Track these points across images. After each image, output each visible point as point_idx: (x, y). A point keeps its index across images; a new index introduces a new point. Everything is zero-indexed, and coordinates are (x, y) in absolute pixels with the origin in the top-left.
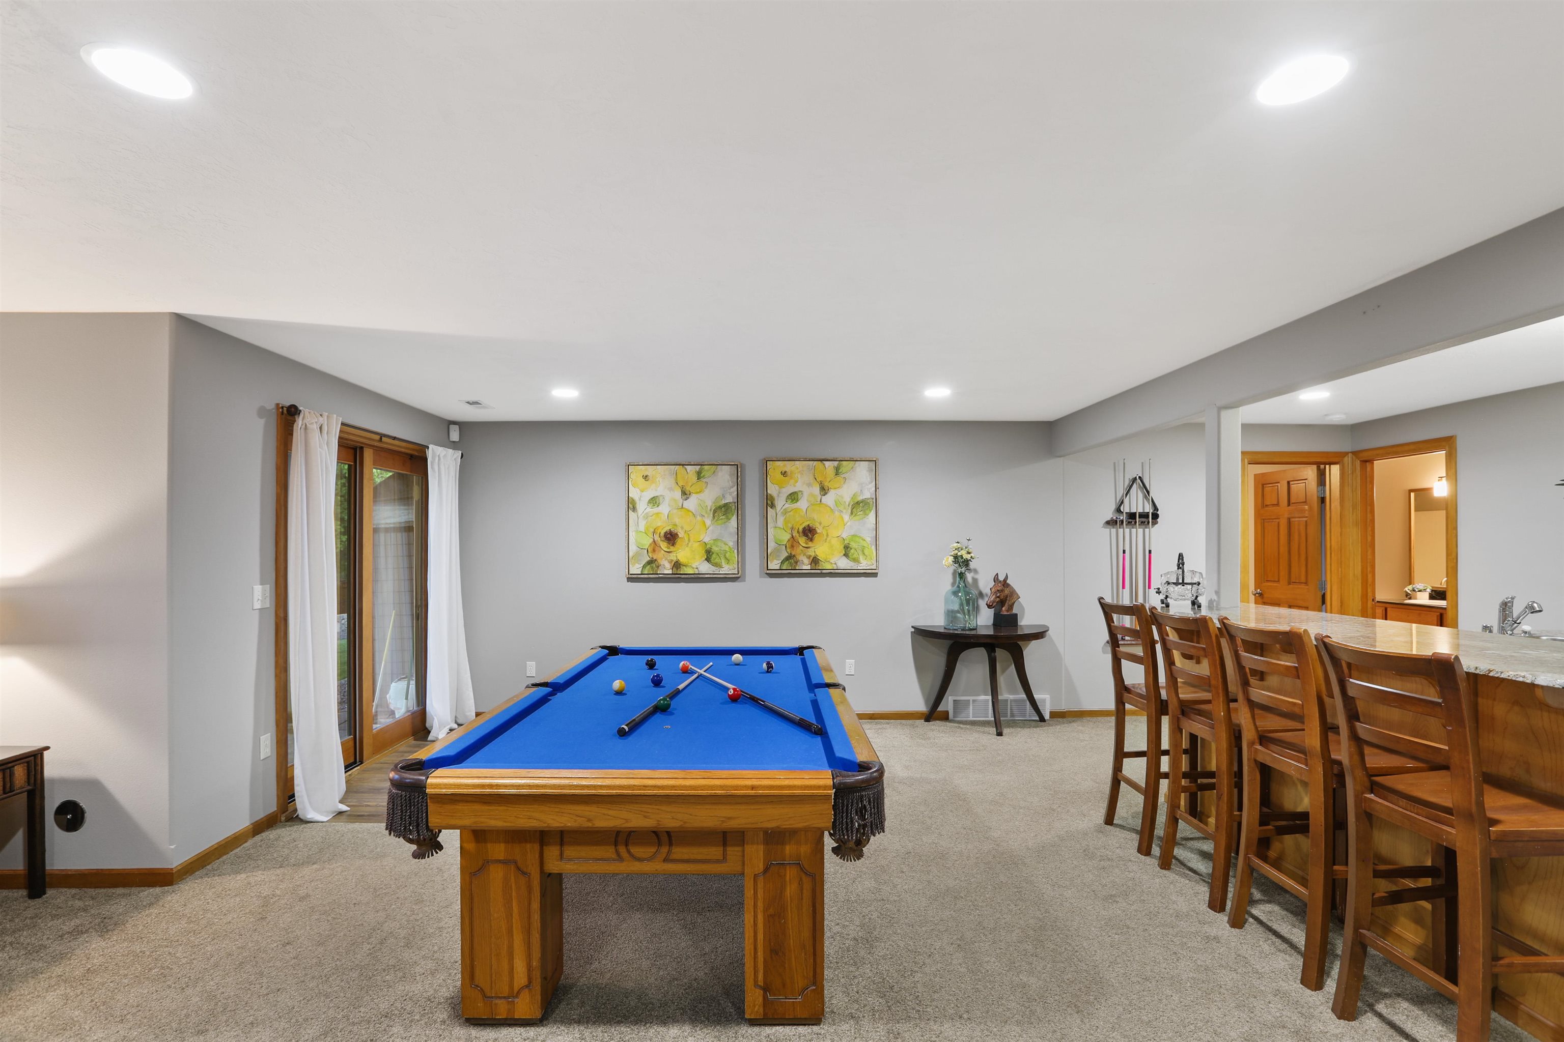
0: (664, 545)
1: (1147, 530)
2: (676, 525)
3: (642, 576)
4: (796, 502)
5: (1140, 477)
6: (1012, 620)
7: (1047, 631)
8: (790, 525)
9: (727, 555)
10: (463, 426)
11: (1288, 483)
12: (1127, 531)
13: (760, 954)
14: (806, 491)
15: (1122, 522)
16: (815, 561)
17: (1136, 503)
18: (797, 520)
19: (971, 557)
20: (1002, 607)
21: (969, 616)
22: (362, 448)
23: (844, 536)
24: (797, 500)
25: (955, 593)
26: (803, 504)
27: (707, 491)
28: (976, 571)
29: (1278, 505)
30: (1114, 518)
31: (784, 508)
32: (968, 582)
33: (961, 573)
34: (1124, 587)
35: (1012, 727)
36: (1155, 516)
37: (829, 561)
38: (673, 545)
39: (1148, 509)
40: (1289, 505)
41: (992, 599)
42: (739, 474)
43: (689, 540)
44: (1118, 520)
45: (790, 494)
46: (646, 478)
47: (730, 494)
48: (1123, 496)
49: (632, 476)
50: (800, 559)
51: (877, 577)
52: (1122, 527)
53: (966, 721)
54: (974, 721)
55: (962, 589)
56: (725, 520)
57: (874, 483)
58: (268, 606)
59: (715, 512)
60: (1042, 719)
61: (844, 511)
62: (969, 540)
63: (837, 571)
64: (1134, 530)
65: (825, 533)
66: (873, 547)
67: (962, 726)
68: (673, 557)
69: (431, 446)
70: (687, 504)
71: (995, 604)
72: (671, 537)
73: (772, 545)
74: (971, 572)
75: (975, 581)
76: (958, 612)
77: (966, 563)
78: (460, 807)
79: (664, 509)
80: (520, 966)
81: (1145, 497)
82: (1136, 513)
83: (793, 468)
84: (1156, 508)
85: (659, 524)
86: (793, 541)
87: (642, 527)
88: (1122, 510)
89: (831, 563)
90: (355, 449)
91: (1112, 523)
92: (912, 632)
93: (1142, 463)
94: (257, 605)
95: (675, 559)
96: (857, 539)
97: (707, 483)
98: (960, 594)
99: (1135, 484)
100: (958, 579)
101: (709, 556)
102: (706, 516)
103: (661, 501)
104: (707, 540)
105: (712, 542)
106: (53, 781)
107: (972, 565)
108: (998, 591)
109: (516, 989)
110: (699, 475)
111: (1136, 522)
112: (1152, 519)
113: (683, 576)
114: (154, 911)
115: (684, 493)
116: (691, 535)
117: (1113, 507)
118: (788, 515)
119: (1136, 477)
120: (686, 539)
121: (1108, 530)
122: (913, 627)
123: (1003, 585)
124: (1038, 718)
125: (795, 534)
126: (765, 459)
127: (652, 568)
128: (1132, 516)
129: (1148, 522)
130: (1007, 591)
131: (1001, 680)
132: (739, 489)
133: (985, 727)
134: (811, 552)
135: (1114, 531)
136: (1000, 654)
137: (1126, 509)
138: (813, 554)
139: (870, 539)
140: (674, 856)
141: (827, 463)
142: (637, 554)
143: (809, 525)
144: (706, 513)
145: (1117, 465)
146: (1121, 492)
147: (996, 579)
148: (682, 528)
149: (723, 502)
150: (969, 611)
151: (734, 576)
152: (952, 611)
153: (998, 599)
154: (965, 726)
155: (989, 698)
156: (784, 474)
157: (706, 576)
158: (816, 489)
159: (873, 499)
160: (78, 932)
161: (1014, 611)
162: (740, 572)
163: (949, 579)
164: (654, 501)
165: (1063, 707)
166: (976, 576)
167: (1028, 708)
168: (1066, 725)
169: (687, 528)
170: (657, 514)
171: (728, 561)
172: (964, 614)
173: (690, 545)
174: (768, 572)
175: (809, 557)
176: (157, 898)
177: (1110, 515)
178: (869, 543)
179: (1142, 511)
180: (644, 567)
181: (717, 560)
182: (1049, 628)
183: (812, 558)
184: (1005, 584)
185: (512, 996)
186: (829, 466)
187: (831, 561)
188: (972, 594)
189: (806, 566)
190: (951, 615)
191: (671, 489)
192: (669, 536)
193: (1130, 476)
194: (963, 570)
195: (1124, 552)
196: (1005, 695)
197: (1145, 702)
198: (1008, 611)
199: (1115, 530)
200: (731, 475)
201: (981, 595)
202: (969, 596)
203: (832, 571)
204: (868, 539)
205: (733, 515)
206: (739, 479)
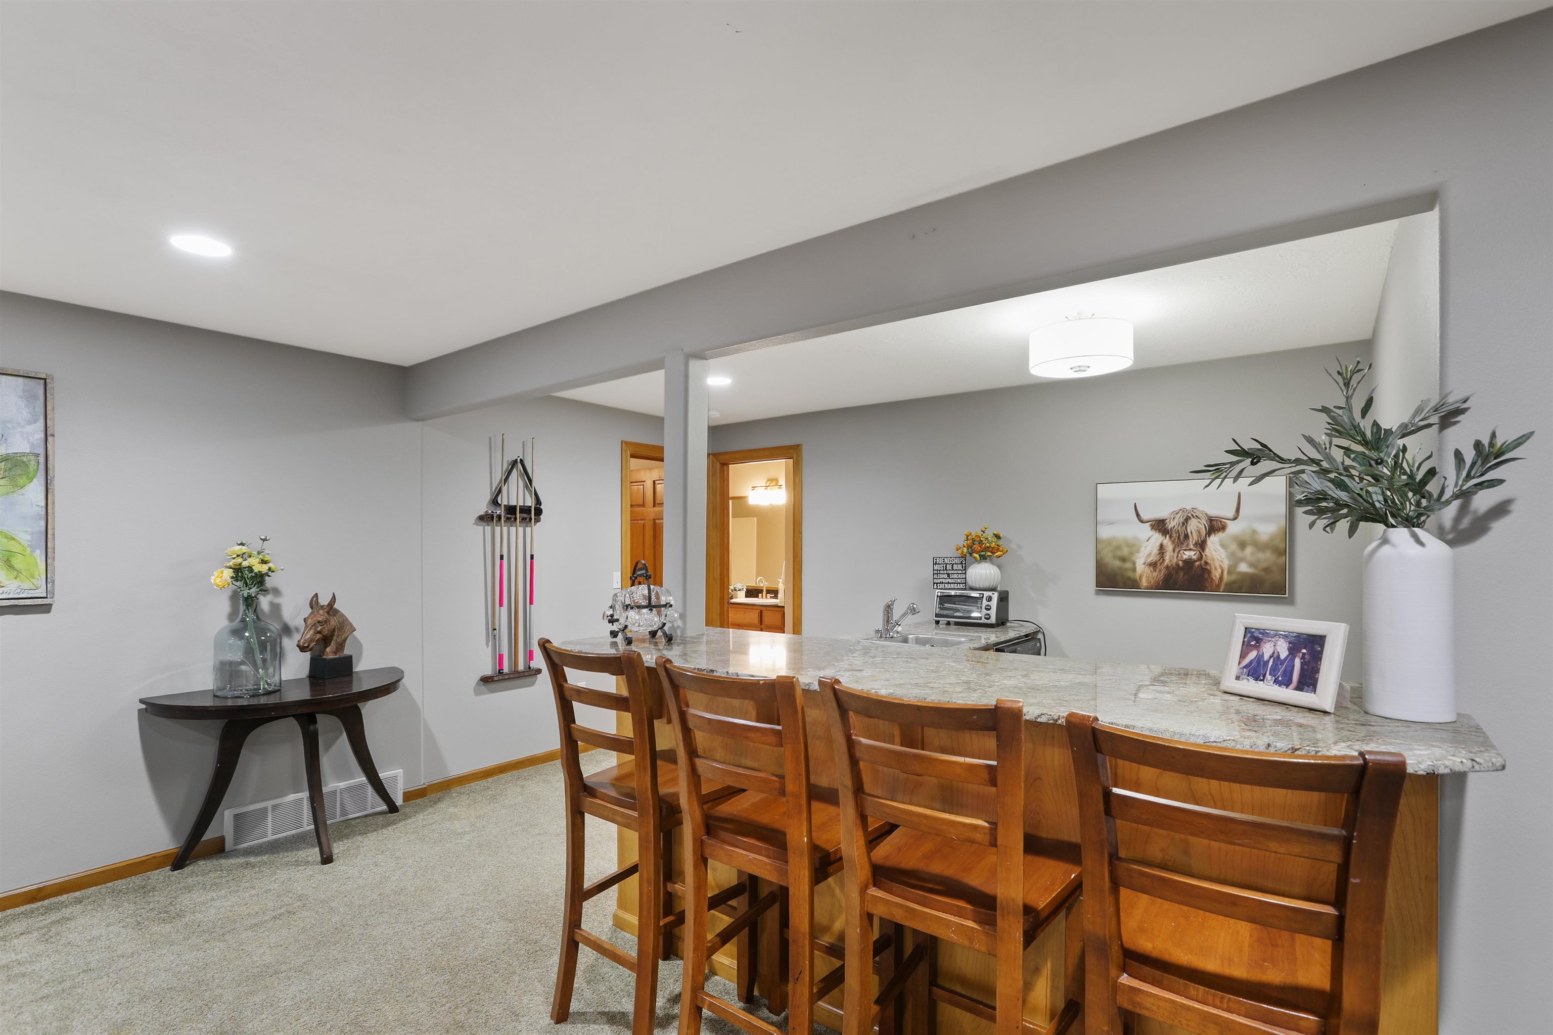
1: (528, 529)
5: (521, 460)
6: (345, 666)
7: (402, 678)
11: (654, 482)
12: (505, 529)
15: (499, 517)
17: (515, 494)
19: (270, 569)
20: (326, 647)
21: (265, 668)
25: (237, 633)
28: (276, 592)
29: (643, 505)
30: (490, 512)
32: (262, 610)
33: (249, 597)
34: (501, 605)
35: (347, 836)
36: (539, 512)
39: (530, 502)
40: (654, 506)
41: (308, 636)
44: (495, 516)
48: (500, 482)
51: (49, 612)
52: (499, 524)
53: (260, 846)
54: (276, 841)
55: (251, 625)
57: (41, 424)
60: (393, 808)
62: (264, 540)
64: (513, 529)
66: (39, 554)
67: (252, 859)
71: (313, 644)
74: (268, 594)
75: (276, 608)
76: (242, 663)
77: (259, 579)
81: (526, 486)
82: (516, 506)
84: (538, 502)
88: (499, 502)
91: (486, 518)
92: (140, 711)
93: (523, 442)
98: (247, 634)
99: (515, 470)
100: (242, 608)
107: (269, 582)
108: (319, 622)
111: (515, 519)
112: (535, 515)
117: (488, 497)
119: (517, 460)
121: (481, 528)
122: (142, 701)
123: (328, 613)
124: (384, 807)
128: (511, 510)
129: (531, 519)
130: (333, 622)
131: (326, 762)
133: (298, 849)
135: (488, 529)
136: (324, 722)
137: (504, 500)
139: (29, 538)
145: (492, 440)
146: (498, 476)
147: (314, 603)
150: (264, 661)
152: (231, 663)
153: (318, 636)
154: (259, 859)
155: (305, 795)
159: (37, 455)
161: (347, 651)
163: (224, 606)
165: (422, 781)
166: (277, 600)
167: (370, 796)
168: (430, 810)
172: (255, 665)
177: (483, 507)
178: (25, 544)
179: (522, 505)
182: (402, 672)
184: (331, 609)
188: (270, 630)
190: (227, 670)
193: (510, 456)
194: (253, 591)
195: (502, 557)
196: (331, 785)
197: (635, 814)
198: (335, 653)
199: (489, 527)
201: (287, 630)
202: (265, 636)
204: (24, 537)
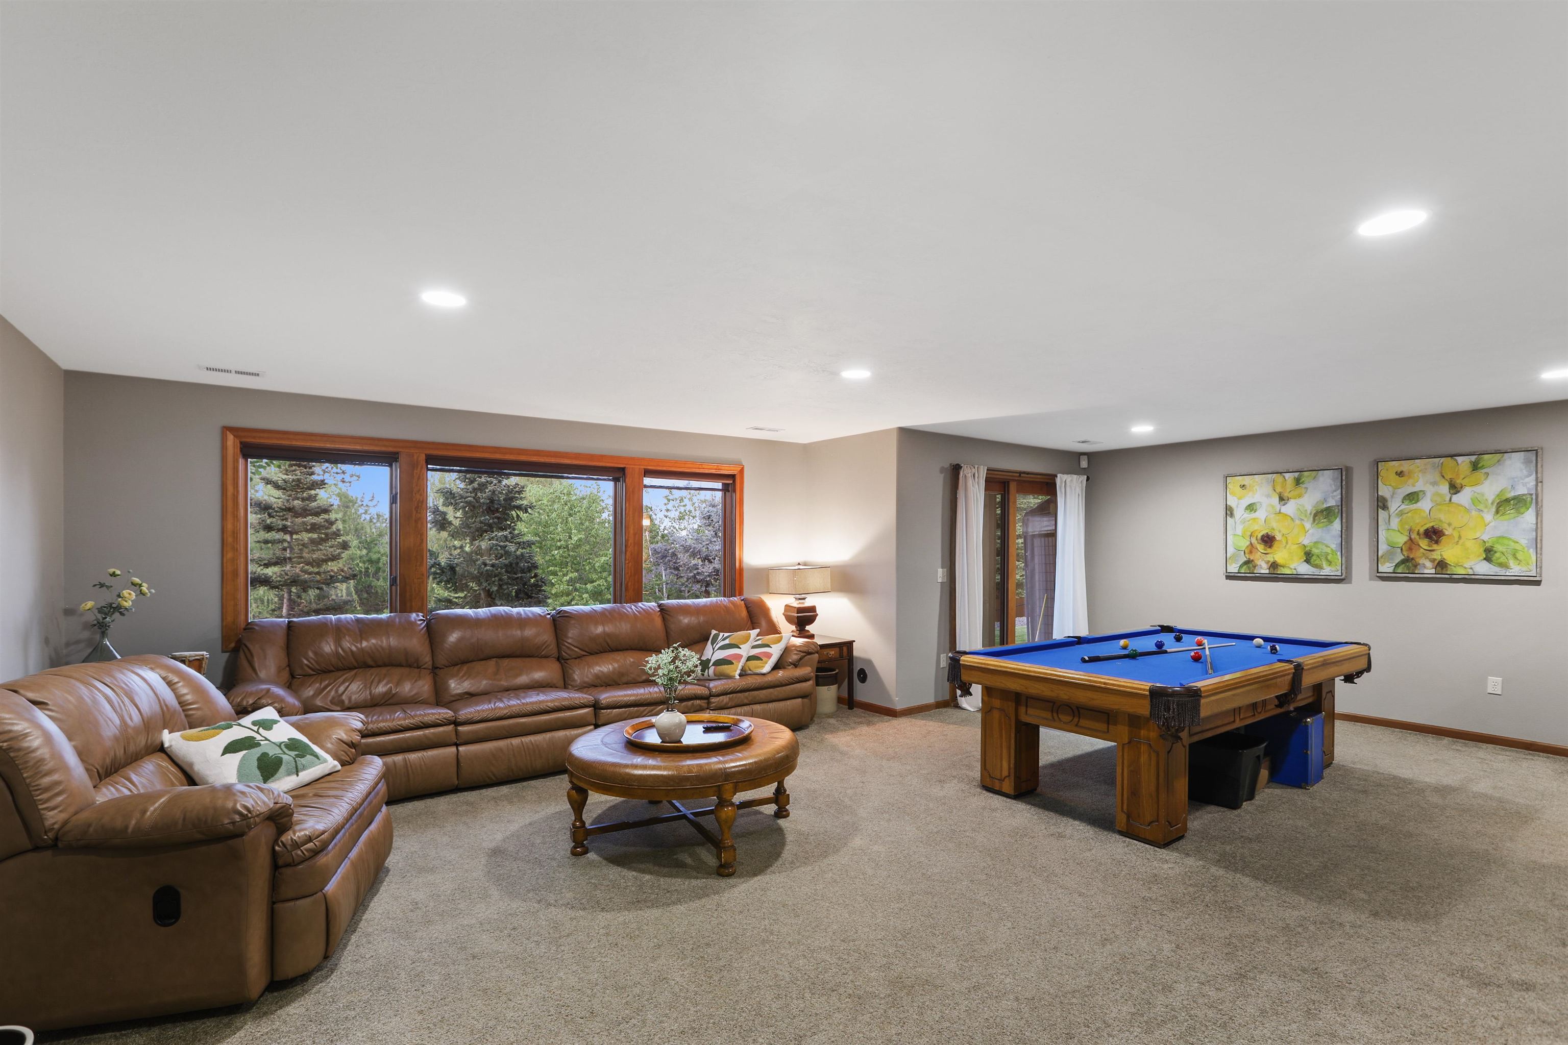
0: (1261, 547)
2: (1274, 529)
3: (1239, 575)
4: (1416, 503)
8: (1407, 527)
9: (1329, 557)
10: (1090, 455)
13: (1125, 793)
14: (1430, 490)
16: (1441, 565)
18: (1417, 521)
22: (1008, 482)
23: (1485, 538)
24: (1418, 501)
26: (1425, 505)
27: (1306, 497)
31: (1399, 509)
37: (1462, 566)
38: (1270, 547)
42: (1344, 478)
43: (1287, 543)
45: (1408, 495)
46: (1243, 486)
47: (1333, 497)
49: (1229, 486)
50: (1420, 562)
51: (1539, 585)
56: (1327, 523)
57: (1534, 476)
58: (945, 581)
59: (1315, 515)
61: (1485, 510)
63: (1473, 577)
65: (1456, 534)
66: (1532, 551)
68: (1270, 558)
69: (1059, 475)
70: (1284, 509)
72: (1268, 540)
73: (1383, 548)
78: (973, 672)
79: (1261, 514)
80: (1005, 765)
83: (1411, 468)
85: (1256, 528)
86: (1411, 544)
87: (1239, 530)
89: (1465, 568)
90: (1004, 483)
94: (940, 580)
95: (1272, 560)
96: (1506, 542)
97: (1306, 488)
101: (1308, 557)
102: (1306, 519)
103: (1258, 507)
104: (1306, 542)
105: (1312, 544)
106: (857, 658)
109: (1003, 776)
110: (1298, 482)
113: (1280, 576)
114: (887, 724)
115: (1281, 499)
116: (1289, 538)
118: (1404, 516)
120: (1284, 542)
125: (1414, 536)
126: (1375, 460)
127: (1249, 568)
132: (1344, 492)
134: (1437, 556)
138: (1439, 558)
139: (1526, 542)
140: (1080, 724)
141: (1460, 459)
142: (1233, 556)
143: (1433, 527)
144: (1306, 516)
148: (1280, 531)
149: (1325, 506)
151: (1336, 577)
156: (1400, 474)
157: (1306, 577)
158: (1444, 488)
159: (1532, 494)
160: (861, 723)
162: (1344, 574)
164: (1251, 508)
169: (1285, 531)
170: (1254, 519)
171: (1330, 563)
173: (1288, 547)
174: (1378, 575)
175: (1433, 561)
176: (889, 720)
178: (1525, 545)
180: (1241, 567)
181: (1317, 562)
183: (1437, 562)
185: (1002, 780)
186: (1463, 462)
187: (1465, 565)
189: (1429, 570)
191: (1268, 496)
192: (1265, 539)
200: (1334, 480)
203: (1466, 576)
204: (1524, 542)
205: (1336, 518)
206: (1344, 483)
